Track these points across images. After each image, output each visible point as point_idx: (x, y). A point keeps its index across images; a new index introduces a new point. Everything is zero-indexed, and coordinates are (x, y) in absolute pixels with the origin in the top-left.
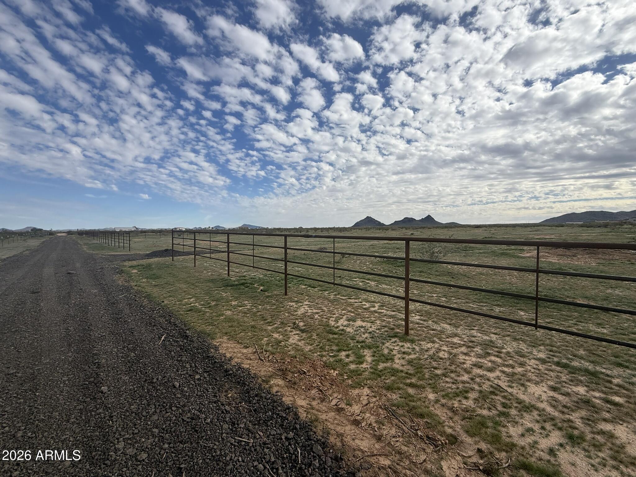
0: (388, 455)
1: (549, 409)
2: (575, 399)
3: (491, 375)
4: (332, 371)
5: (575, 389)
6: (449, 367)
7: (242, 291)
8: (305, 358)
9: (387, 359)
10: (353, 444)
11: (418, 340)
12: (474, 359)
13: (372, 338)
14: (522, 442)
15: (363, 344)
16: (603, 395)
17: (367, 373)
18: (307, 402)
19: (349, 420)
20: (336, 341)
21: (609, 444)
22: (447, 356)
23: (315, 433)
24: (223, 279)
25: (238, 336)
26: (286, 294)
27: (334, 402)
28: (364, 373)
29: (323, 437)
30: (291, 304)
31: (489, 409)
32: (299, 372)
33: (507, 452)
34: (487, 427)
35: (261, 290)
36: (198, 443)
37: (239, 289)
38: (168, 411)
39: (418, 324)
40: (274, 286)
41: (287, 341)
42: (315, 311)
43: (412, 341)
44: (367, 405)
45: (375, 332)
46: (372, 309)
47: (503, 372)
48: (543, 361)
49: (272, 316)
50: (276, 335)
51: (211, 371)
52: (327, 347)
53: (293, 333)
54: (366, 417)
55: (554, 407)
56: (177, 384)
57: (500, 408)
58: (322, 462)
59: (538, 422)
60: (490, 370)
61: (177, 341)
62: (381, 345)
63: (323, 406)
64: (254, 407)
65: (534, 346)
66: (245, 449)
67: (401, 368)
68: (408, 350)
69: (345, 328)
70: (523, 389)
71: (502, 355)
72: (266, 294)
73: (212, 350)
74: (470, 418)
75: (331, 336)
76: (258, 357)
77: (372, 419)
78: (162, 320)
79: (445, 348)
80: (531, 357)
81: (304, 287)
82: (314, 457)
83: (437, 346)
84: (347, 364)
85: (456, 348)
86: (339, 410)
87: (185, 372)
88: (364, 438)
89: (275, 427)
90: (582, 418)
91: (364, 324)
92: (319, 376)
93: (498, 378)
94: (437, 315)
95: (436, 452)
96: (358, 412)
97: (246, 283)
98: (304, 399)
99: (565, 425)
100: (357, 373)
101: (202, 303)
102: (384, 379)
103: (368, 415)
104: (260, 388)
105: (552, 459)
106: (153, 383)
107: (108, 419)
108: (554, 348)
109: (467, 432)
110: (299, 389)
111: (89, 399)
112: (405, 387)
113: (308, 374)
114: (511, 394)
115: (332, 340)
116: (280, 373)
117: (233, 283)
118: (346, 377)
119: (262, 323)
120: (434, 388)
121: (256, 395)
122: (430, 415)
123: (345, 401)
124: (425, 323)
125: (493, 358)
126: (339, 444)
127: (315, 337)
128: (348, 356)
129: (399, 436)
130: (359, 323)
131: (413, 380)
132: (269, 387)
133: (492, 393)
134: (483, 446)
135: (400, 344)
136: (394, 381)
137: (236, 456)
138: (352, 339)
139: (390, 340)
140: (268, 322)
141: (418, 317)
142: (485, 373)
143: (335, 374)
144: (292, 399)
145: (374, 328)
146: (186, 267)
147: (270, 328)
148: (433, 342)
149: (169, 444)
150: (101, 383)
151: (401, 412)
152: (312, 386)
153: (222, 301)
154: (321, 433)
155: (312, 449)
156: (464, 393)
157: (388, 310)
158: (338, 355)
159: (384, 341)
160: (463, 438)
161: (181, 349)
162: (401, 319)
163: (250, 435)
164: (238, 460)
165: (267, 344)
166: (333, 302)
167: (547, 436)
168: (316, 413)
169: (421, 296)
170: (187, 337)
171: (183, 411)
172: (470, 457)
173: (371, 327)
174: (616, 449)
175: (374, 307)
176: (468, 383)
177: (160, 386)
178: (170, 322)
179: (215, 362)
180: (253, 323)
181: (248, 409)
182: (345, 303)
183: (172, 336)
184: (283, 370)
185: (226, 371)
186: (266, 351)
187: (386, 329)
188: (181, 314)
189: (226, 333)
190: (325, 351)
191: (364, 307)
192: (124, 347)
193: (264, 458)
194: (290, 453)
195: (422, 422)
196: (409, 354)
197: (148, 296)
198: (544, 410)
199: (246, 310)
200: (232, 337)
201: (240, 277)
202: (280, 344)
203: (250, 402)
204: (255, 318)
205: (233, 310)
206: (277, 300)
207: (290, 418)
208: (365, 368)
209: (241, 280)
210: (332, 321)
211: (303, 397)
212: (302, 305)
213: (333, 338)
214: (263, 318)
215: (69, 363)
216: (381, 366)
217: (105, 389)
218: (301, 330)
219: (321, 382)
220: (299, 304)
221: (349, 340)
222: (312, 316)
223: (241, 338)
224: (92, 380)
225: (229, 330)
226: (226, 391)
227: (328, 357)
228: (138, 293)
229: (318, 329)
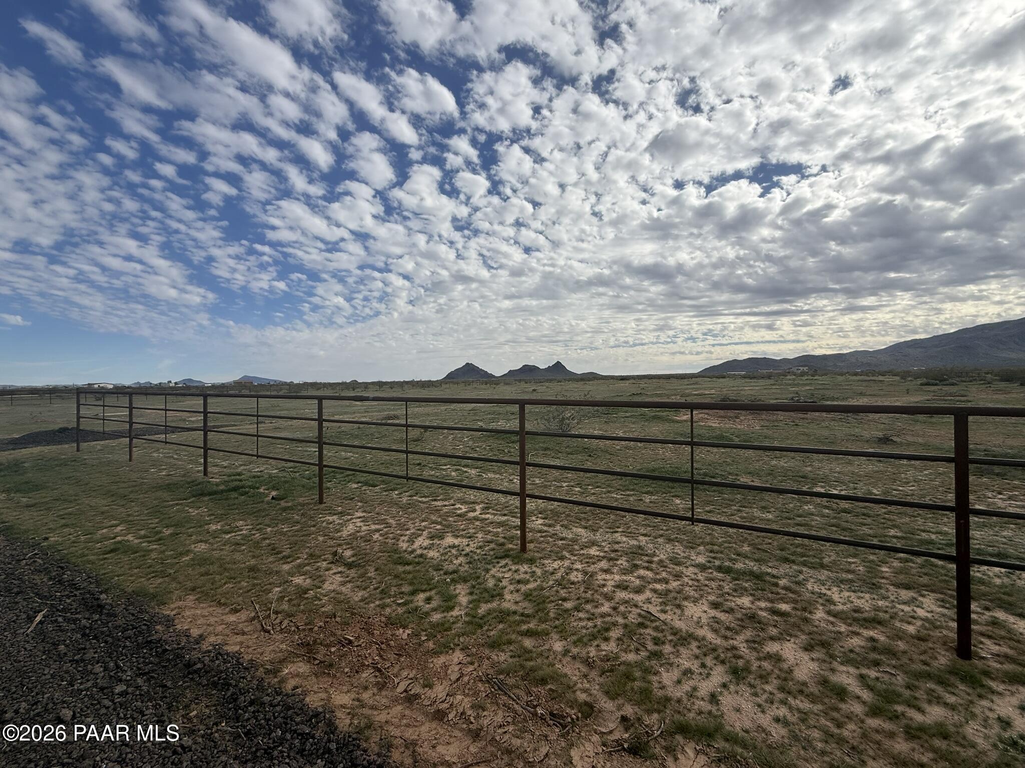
0: (490, 761)
1: (710, 636)
2: (739, 616)
3: (639, 598)
4: (401, 630)
5: (739, 601)
6: (583, 595)
7: (231, 502)
8: (353, 614)
9: (492, 597)
10: (434, 754)
11: (540, 558)
12: (617, 577)
13: (470, 563)
14: (678, 693)
15: (455, 576)
16: (769, 605)
17: (459, 625)
18: (353, 697)
19: (426, 714)
20: (410, 576)
21: (776, 671)
22: (580, 577)
23: (365, 751)
24: (193, 483)
25: (219, 591)
26: (321, 501)
27: (402, 687)
28: (454, 626)
29: (379, 755)
30: (331, 518)
31: (637, 650)
32: (340, 642)
33: (659, 712)
34: (634, 680)
35: (273, 498)
37: (227, 499)
39: (540, 531)
40: (299, 488)
41: (320, 587)
42: (373, 527)
43: (531, 561)
44: (458, 680)
45: (475, 553)
46: (472, 515)
47: (655, 591)
48: (702, 568)
49: (292, 545)
50: (298, 580)
51: (153, 671)
52: (393, 589)
53: (332, 572)
54: (456, 702)
55: (715, 631)
57: (651, 646)
59: (697, 657)
60: (639, 591)
62: (483, 573)
63: (382, 698)
64: (244, 727)
65: (692, 548)
67: (514, 608)
68: (525, 576)
69: (425, 552)
70: (678, 612)
71: (654, 566)
72: (283, 504)
74: (612, 671)
75: (401, 569)
76: (259, 627)
77: (467, 703)
78: (39, 578)
79: (578, 566)
80: (688, 563)
81: (356, 486)
83: (567, 563)
84: (427, 614)
85: (593, 564)
86: (410, 699)
87: (89, 684)
88: (452, 740)
89: (288, 756)
90: (747, 641)
91: (456, 542)
92: (376, 643)
93: (648, 601)
94: (568, 515)
95: (563, 736)
96: (442, 695)
97: (242, 487)
98: (348, 692)
99: (729, 655)
100: (443, 627)
101: (142, 532)
102: (488, 630)
103: (459, 697)
104: (260, 688)
105: (714, 709)
106: (3, 722)
108: (716, 547)
109: (607, 693)
110: (338, 675)
112: (520, 638)
113: (356, 644)
114: (665, 623)
115: (403, 575)
116: (302, 651)
117: (215, 488)
118: (423, 638)
119: (271, 559)
120: (561, 632)
121: (252, 703)
122: (557, 677)
123: (421, 681)
124: (550, 529)
125: (642, 572)
126: (408, 761)
127: (371, 574)
128: (428, 600)
129: (509, 723)
130: (449, 540)
131: (532, 625)
132: (279, 682)
133: (641, 625)
134: (629, 710)
135: (514, 568)
136: (502, 632)
138: (437, 570)
139: (498, 563)
140: (284, 557)
141: (540, 521)
142: (631, 596)
143: (405, 636)
144: (324, 696)
145: (472, 546)
146: (109, 463)
147: (286, 567)
148: (562, 558)
151: (511, 681)
152: (363, 665)
153: (188, 525)
154: (376, 749)
156: (602, 633)
157: (495, 515)
158: (412, 601)
159: (489, 567)
160: (602, 704)
161: (84, 635)
162: (515, 527)
165: (280, 599)
166: (404, 508)
167: (708, 675)
168: (370, 712)
169: (546, 487)
170: (101, 607)
172: (611, 732)
173: (468, 545)
174: (783, 675)
175: (474, 511)
176: (610, 615)
178: (60, 582)
179: (165, 651)
180: (253, 562)
181: (232, 734)
182: (428, 508)
183: (63, 610)
184: (308, 644)
185: (189, 665)
186: (276, 613)
187: (492, 546)
188: (89, 562)
189: (193, 589)
190: (390, 597)
191: (459, 512)
195: (542, 690)
196: (527, 582)
197: (8, 531)
198: (704, 638)
199: (239, 538)
200: (207, 594)
201: (230, 476)
202: (306, 596)
203: (237, 719)
204: (258, 552)
205: (211, 540)
206: (302, 514)
207: (318, 734)
208: (457, 617)
209: (232, 481)
210: (403, 541)
211: (345, 688)
212: (352, 519)
213: (404, 572)
214: (274, 550)
216: (483, 609)
218: (346, 565)
219: (379, 655)
220: (346, 518)
221: (431, 573)
222: (368, 537)
223: (225, 594)
225: (201, 581)
226: (186, 707)
227: (394, 607)
229: (378, 558)
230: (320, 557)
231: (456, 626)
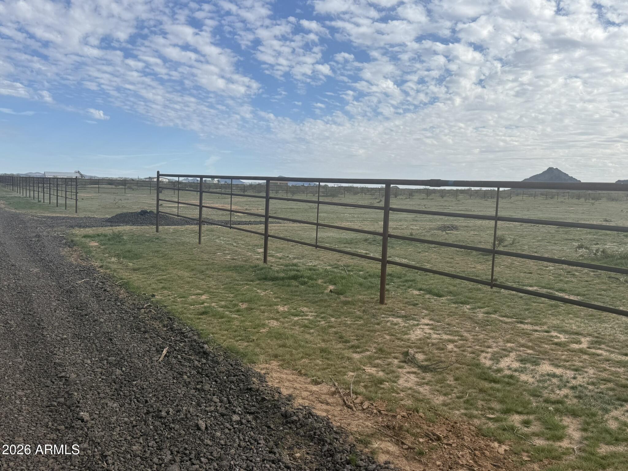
4: (496, 444)
7: (294, 289)
8: (436, 414)
9: (617, 440)
13: (579, 397)
15: (560, 406)
17: (572, 457)
20: (499, 395)
24: (255, 267)
25: (298, 362)
26: (382, 301)
28: (565, 457)
30: (395, 320)
32: (427, 435)
35: (331, 291)
37: (288, 286)
38: (195, 462)
40: (356, 286)
41: (396, 382)
42: (445, 337)
45: (586, 388)
46: (575, 346)
49: (359, 337)
50: (370, 370)
51: (258, 413)
52: (480, 403)
53: (405, 370)
56: (202, 425)
61: (190, 360)
62: (600, 412)
69: (516, 374)
72: (342, 298)
73: (254, 379)
75: (487, 385)
76: (341, 402)
78: (156, 324)
81: (417, 293)
84: (527, 436)
91: (558, 371)
92: (468, 448)
97: (302, 277)
100: (550, 454)
101: (223, 303)
104: (353, 452)
106: (161, 417)
107: (99, 459)
110: (430, 465)
111: (63, 427)
113: (445, 441)
115: (491, 392)
116: (389, 433)
117: (276, 275)
118: (526, 459)
119: (340, 345)
121: (348, 462)
127: (450, 381)
128: (526, 423)
130: (546, 368)
132: (372, 453)
138: (535, 396)
139: (622, 406)
140: (352, 347)
143: (502, 450)
145: (580, 380)
146: (183, 244)
147: (356, 356)
150: (77, 407)
152: (458, 463)
153: (260, 303)
157: (613, 352)
158: (505, 420)
159: (609, 407)
161: (198, 372)
165: (357, 383)
166: (484, 324)
170: (206, 354)
173: (574, 378)
175: (580, 342)
177: (173, 423)
178: (172, 329)
179: (264, 399)
180: (323, 345)
182: (512, 329)
183: (179, 350)
184: (394, 428)
185: (285, 416)
186: (356, 393)
187: (611, 385)
188: (188, 318)
189: (276, 356)
190: (477, 409)
191: (556, 340)
192: (101, 360)
197: (125, 285)
199: (306, 322)
200: (288, 363)
201: (286, 266)
202: (382, 386)
204: (326, 337)
205: (282, 320)
206: (364, 311)
208: (567, 449)
209: (291, 270)
210: (485, 358)
212: (418, 325)
213: (491, 388)
214: (342, 339)
215: (21, 373)
216: (604, 449)
217: (85, 415)
218: (420, 367)
219: (473, 459)
220: (411, 322)
221: (527, 397)
222: (441, 345)
223: (304, 366)
224: (62, 400)
225: (280, 351)
226: (290, 448)
227: (484, 420)
228: (106, 278)
229: (457, 369)
230: (390, 353)
231: (567, 457)
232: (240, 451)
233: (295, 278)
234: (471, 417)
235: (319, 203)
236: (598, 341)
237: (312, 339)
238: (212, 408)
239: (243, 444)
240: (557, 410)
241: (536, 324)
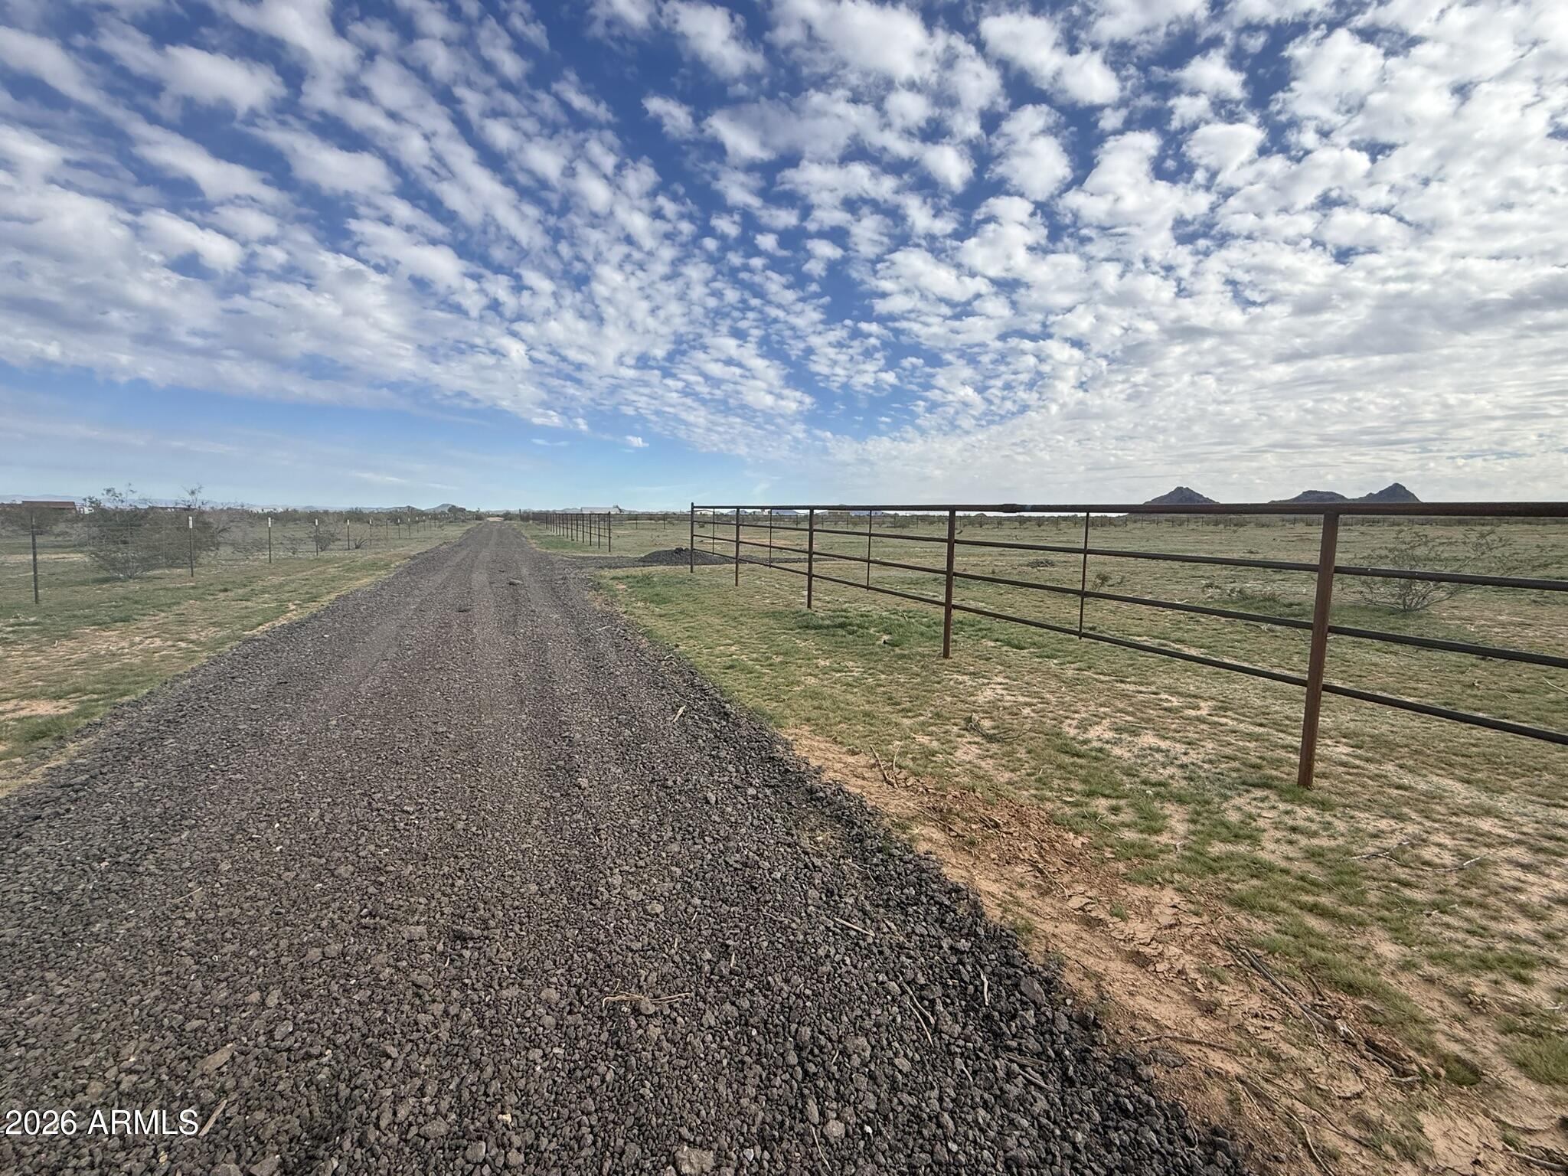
0: (1235, 1053)
4: (1071, 835)
6: (1458, 890)
7: (840, 639)
8: (997, 795)
9: (1236, 836)
10: (1132, 1003)
13: (1191, 779)
15: (1162, 790)
17: (1173, 857)
18: (1004, 888)
19: (1118, 950)
20: (1083, 772)
22: (1449, 858)
23: (1026, 955)
24: (797, 613)
25: (834, 728)
26: (946, 655)
27: (1076, 902)
28: (1162, 856)
29: (1045, 967)
30: (960, 678)
32: (982, 821)
35: (884, 642)
36: (758, 910)
37: (834, 635)
38: (697, 841)
39: (1344, 764)
40: (916, 636)
41: (951, 754)
42: (1021, 699)
43: (1324, 805)
44: (1171, 926)
45: (1200, 767)
46: (1192, 713)
49: (912, 699)
50: (921, 739)
51: (778, 786)
52: (1056, 783)
53: (965, 740)
54: (1167, 954)
56: (712, 798)
58: (1044, 1019)
61: (708, 722)
62: (1217, 800)
63: (1046, 906)
64: (874, 871)
66: (857, 944)
67: (1284, 864)
68: (1308, 824)
72: (897, 650)
73: (779, 747)
74: (1536, 1035)
75: (1068, 760)
76: (881, 777)
77: (1189, 962)
78: (676, 679)
79: (1443, 839)
81: (993, 644)
82: (1023, 1003)
83: (1411, 829)
84: (1114, 827)
85: (1488, 846)
86: (1091, 923)
88: (1163, 998)
89: (925, 920)
91: (1164, 745)
92: (1034, 839)
95: (1398, 1085)
96: (1144, 937)
97: (851, 624)
98: (996, 881)
100: (1142, 851)
101: (755, 656)
102: (1228, 880)
103: (1173, 950)
104: (887, 838)
106: (667, 787)
107: (592, 833)
109: (1522, 1065)
110: (982, 858)
111: (559, 794)
112: (1297, 911)
113: (1005, 829)
115: (1071, 768)
116: (935, 816)
117: (821, 622)
118: (1109, 855)
119: (888, 708)
120: (1396, 930)
121: (880, 850)
122: (1384, 995)
123: (1108, 907)
124: (1372, 768)
126: (1090, 993)
127: (1022, 754)
128: (1115, 810)
129: (1273, 1019)
130: (1149, 739)
131: (1326, 900)
132: (910, 840)
135: (1282, 806)
136: (1260, 891)
137: (837, 953)
138: (1128, 775)
139: (1248, 791)
140: (903, 710)
141: (1345, 749)
143: (1078, 843)
144: (965, 874)
145: (1193, 756)
146: (719, 586)
147: (907, 722)
148: (1400, 818)
149: (703, 899)
150: (577, 772)
151: (1280, 965)
152: (1016, 857)
153: (797, 656)
154: (1041, 959)
155: (1016, 986)
156: (1512, 966)
157: (1242, 722)
158: (1087, 804)
159: (1229, 793)
160: (1507, 1077)
161: (716, 736)
162: (1286, 747)
163: (868, 922)
164: (843, 961)
165: (903, 754)
168: (1028, 915)
170: (726, 715)
171: (727, 848)
172: (1529, 1132)
173: (1185, 754)
175: (1198, 708)
176: (1534, 944)
177: (680, 794)
178: (692, 685)
179: (787, 771)
180: (867, 707)
181: (860, 873)
182: (1109, 690)
183: (697, 710)
184: (941, 811)
185: (811, 791)
186: (900, 767)
187: (1236, 764)
188: (712, 673)
189: (808, 720)
190: (1052, 790)
191: (1166, 705)
192: (612, 718)
193: (902, 973)
194: (962, 980)
195: (1349, 1002)
196: (1314, 834)
197: (648, 634)
199: (850, 679)
200: (822, 728)
201: (834, 611)
202: (934, 759)
203: (865, 860)
204: (871, 698)
205: (821, 676)
206: (922, 667)
207: (960, 911)
208: (1166, 845)
209: (839, 616)
210: (1070, 726)
211: (992, 876)
212: (989, 684)
213: (1073, 764)
214: (891, 700)
215: (524, 731)
216: (1217, 848)
217: (583, 782)
218: (985, 736)
219: (1039, 854)
220: (980, 681)
221: (1119, 776)
222: (1015, 710)
223: (841, 733)
224: (562, 763)
225: (814, 714)
226: (812, 830)
227: (1059, 804)
228: (630, 625)
229: (1032, 739)
230: (949, 719)
231: (1166, 856)
232: (752, 831)
233: (842, 626)
234: (1043, 799)
235: (870, 535)
236: (1223, 708)
237: (854, 699)
238: (726, 779)
239: (756, 822)
240: (1157, 795)
241: (1142, 684)
